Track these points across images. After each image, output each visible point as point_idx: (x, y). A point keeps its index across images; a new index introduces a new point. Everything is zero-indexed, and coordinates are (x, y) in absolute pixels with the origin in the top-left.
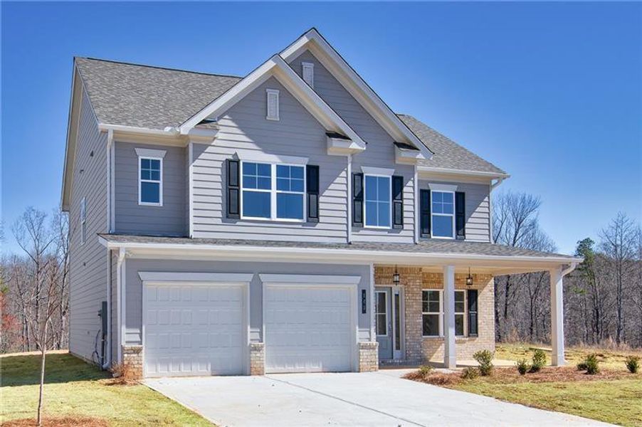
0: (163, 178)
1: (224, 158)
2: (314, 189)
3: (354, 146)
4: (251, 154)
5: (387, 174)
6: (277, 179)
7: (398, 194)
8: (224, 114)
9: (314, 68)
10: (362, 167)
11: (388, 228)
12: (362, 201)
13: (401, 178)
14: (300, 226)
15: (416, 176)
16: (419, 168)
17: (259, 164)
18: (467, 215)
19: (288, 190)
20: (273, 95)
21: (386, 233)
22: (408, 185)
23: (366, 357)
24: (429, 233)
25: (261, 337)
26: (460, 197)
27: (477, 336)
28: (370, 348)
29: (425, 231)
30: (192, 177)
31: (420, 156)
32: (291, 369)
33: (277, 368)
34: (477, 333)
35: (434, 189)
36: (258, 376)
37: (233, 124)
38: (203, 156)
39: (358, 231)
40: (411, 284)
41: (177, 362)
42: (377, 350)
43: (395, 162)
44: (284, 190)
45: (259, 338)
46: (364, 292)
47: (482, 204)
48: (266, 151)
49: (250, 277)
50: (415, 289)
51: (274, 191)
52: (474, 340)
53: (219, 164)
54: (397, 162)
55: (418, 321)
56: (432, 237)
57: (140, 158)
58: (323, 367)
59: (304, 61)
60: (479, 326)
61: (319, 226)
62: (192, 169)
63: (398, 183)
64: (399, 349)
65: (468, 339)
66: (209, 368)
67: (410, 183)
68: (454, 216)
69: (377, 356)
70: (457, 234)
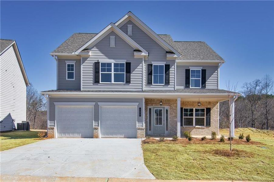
0: (75, 70)
1: (94, 62)
2: (129, 71)
3: (143, 54)
4: (104, 60)
5: (163, 64)
6: (114, 68)
7: (167, 71)
8: (94, 46)
9: (132, 26)
10: (152, 62)
11: (163, 84)
12: (152, 74)
13: (169, 65)
14: (123, 85)
15: (176, 64)
16: (177, 61)
17: (107, 63)
18: (207, 78)
19: (118, 72)
20: (112, 38)
21: (162, 86)
22: (172, 67)
23: (140, 133)
24: (189, 86)
25: (98, 124)
26: (204, 71)
27: (210, 126)
28: (142, 129)
29: (187, 85)
30: (82, 69)
31: (175, 56)
32: (112, 136)
33: (106, 136)
34: (210, 125)
35: (191, 69)
36: (96, 139)
37: (98, 50)
38: (86, 62)
39: (150, 86)
40: (172, 105)
41: (69, 133)
42: (145, 130)
43: (166, 59)
44: (116, 72)
45: (97, 125)
46: (140, 108)
47: (214, 74)
48: (109, 58)
49: (94, 103)
50: (174, 108)
51: (113, 73)
52: (208, 128)
53: (92, 64)
54: (167, 59)
55: (175, 120)
56: (190, 87)
57: (67, 64)
58: (124, 136)
59: (128, 24)
60: (211, 122)
61: (130, 85)
62: (82, 66)
63: (168, 67)
64: (168, 130)
65: (205, 127)
66: (81, 135)
67: (173, 67)
68: (201, 79)
69: (145, 133)
70: (202, 86)
